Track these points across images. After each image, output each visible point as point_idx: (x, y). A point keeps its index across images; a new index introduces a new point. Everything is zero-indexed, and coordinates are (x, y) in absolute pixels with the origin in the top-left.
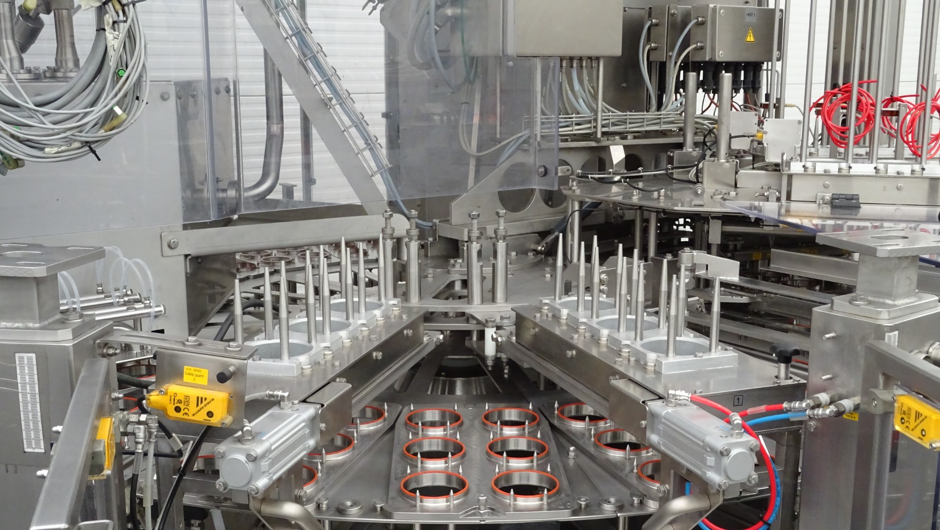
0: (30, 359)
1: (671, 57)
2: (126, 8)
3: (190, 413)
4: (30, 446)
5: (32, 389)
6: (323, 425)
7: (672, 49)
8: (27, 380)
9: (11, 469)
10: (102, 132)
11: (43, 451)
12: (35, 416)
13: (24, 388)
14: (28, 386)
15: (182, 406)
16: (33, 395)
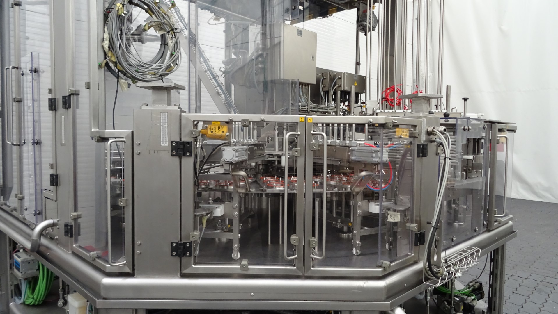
0: (165, 114)
1: (330, 89)
2: (175, 34)
3: (216, 133)
4: (163, 143)
5: (165, 124)
6: (249, 152)
7: (331, 87)
8: (164, 121)
9: (156, 152)
10: (166, 72)
11: (167, 145)
12: (165, 133)
13: (163, 124)
14: (164, 123)
15: (213, 131)
16: (166, 126)
